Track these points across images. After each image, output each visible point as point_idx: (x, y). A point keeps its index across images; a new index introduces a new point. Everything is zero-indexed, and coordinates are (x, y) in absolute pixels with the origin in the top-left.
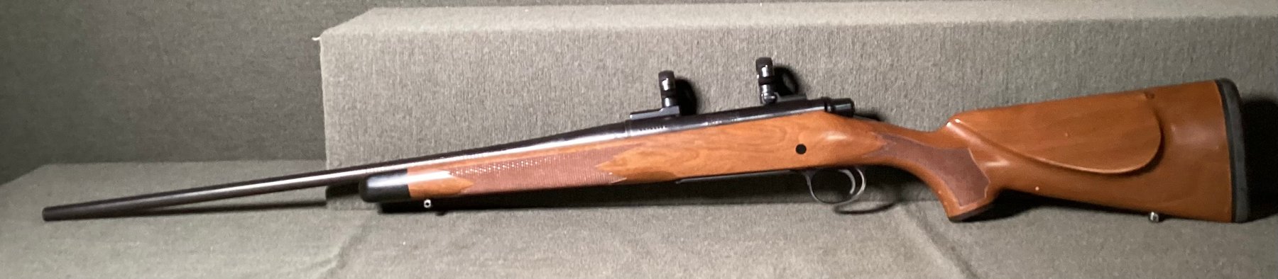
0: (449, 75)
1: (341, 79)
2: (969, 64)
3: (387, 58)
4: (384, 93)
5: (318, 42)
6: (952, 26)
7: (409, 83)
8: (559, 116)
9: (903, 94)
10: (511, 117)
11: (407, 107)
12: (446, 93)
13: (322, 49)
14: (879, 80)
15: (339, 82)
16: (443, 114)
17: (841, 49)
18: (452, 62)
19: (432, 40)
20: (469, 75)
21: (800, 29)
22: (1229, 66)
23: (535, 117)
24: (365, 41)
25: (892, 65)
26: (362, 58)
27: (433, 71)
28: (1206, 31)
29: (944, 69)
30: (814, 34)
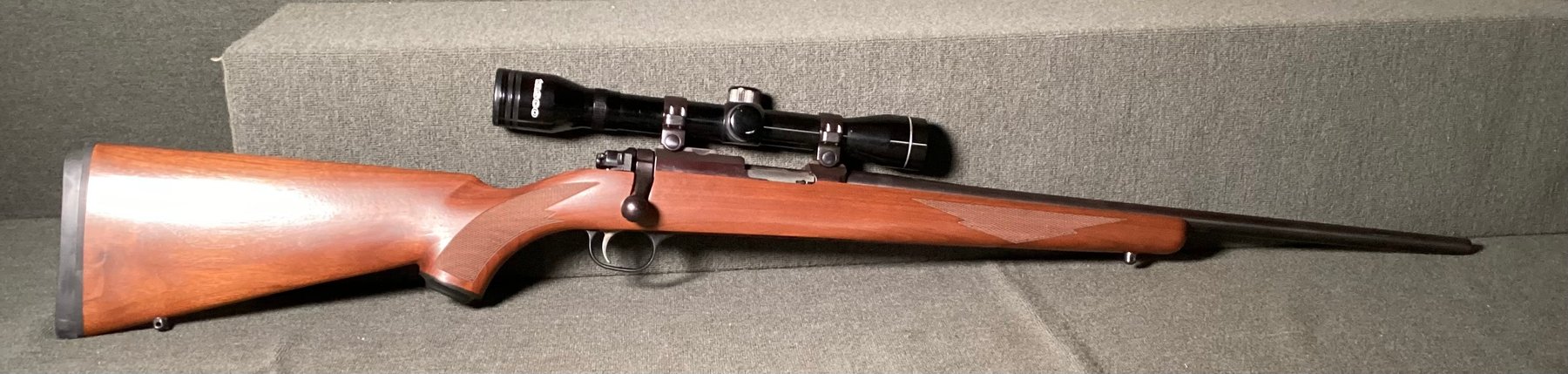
0: (408, 109)
1: (256, 116)
2: (1085, 85)
3: (319, 84)
4: (318, 133)
5: (220, 63)
6: (1066, 36)
7: (352, 119)
8: (560, 162)
9: (1003, 124)
10: (496, 165)
11: (352, 152)
12: (405, 133)
13: (226, 73)
14: (974, 107)
15: (254, 119)
16: (403, 161)
17: (927, 68)
18: (410, 90)
19: (381, 60)
20: (436, 108)
21: (875, 42)
22: (1395, 82)
23: (528, 164)
24: (286, 63)
25: (990, 88)
26: (283, 86)
27: (385, 103)
28: (1372, 39)
29: (1054, 92)
30: (893, 48)
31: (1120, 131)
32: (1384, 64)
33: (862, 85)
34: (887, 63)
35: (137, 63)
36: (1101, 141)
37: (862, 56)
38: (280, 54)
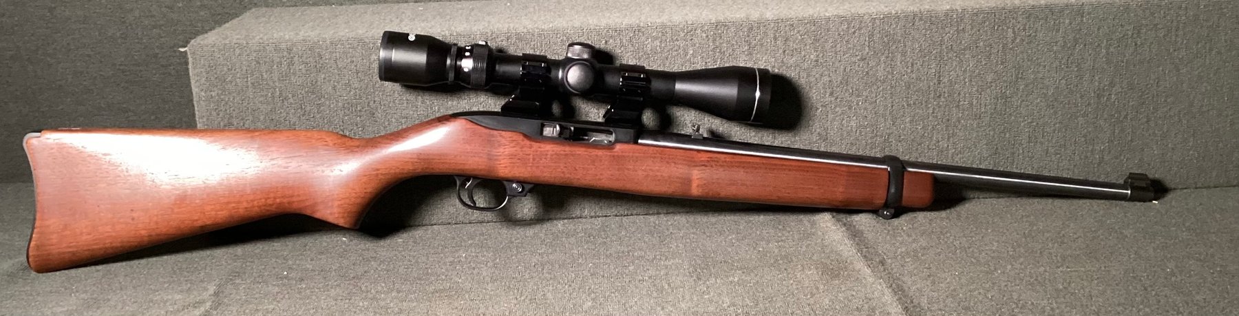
0: (335, 86)
1: (213, 94)
2: (899, 57)
3: (263, 68)
4: (263, 107)
5: (186, 52)
6: (882, 16)
7: (290, 96)
9: (829, 91)
12: (332, 106)
13: (190, 60)
15: (212, 97)
17: (762, 45)
18: (336, 71)
19: (313, 48)
20: (356, 85)
21: (717, 25)
22: (1175, 51)
24: (238, 51)
25: (817, 61)
26: (235, 70)
27: (316, 82)
28: (1152, 14)
29: (872, 63)
30: (733, 29)
31: (932, 96)
32: (1164, 36)
33: (708, 61)
34: (728, 42)
35: (136, 57)
36: (914, 104)
37: (707, 36)
38: (233, 44)
